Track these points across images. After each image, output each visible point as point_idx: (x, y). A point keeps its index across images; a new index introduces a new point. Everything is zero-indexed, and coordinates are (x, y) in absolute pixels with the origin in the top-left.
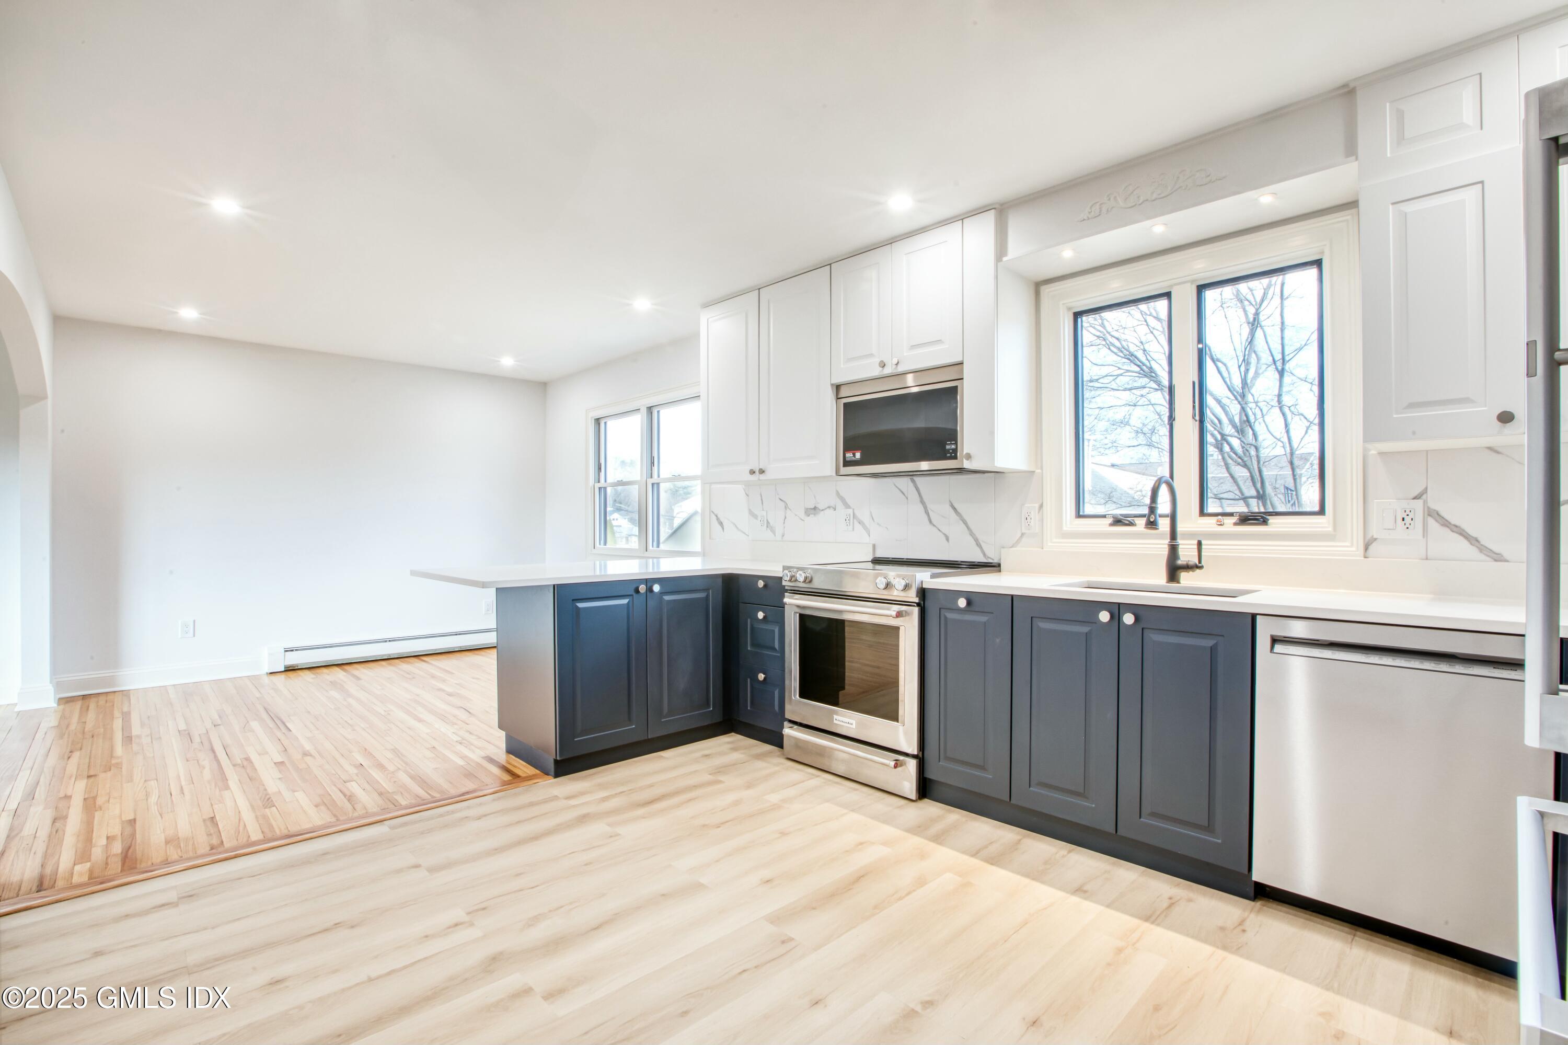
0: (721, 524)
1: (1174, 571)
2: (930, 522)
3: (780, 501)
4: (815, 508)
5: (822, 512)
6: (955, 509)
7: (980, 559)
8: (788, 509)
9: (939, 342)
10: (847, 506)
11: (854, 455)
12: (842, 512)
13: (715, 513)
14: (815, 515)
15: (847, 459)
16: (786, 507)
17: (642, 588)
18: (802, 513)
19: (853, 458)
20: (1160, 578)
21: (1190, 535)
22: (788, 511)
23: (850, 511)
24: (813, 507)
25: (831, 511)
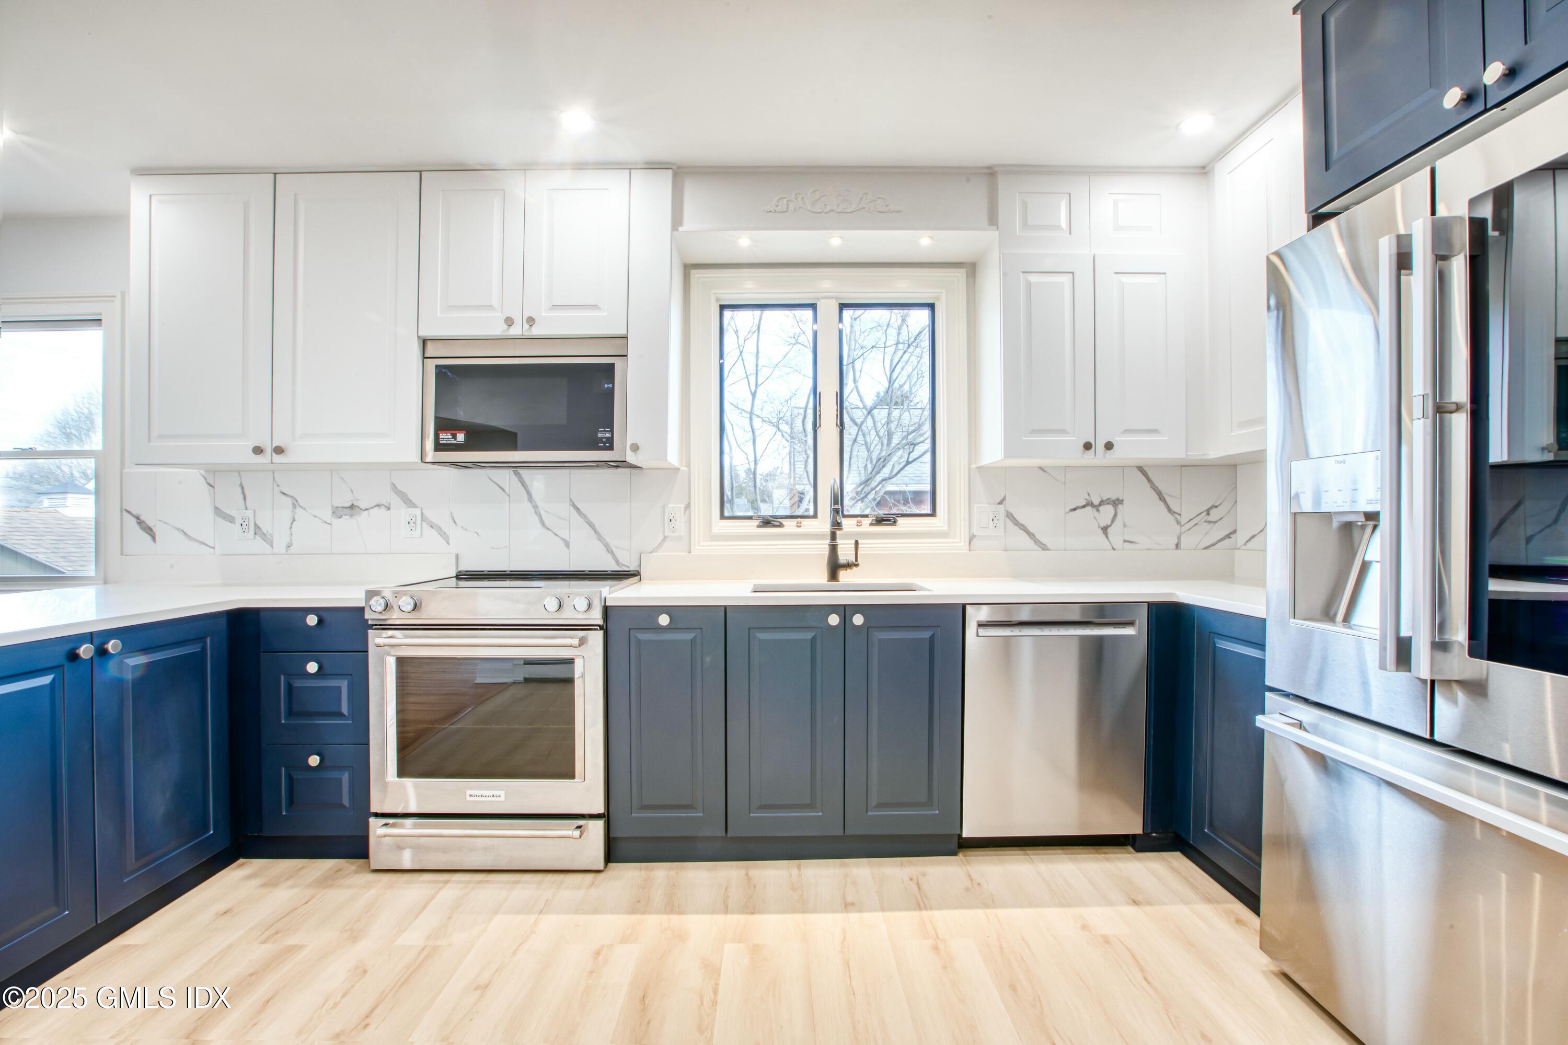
0: (149, 530)
1: (835, 568)
2: (543, 524)
3: (284, 497)
4: (352, 507)
5: (366, 512)
6: (577, 509)
7: (611, 567)
8: (298, 508)
9: (594, 307)
10: (410, 504)
11: (454, 437)
12: (402, 513)
13: (134, 513)
14: (351, 516)
15: (441, 441)
16: (295, 505)
17: (86, 651)
18: (327, 514)
19: (453, 441)
20: (820, 577)
21: (848, 536)
22: (299, 511)
23: (417, 512)
24: (348, 504)
25: (383, 511)
